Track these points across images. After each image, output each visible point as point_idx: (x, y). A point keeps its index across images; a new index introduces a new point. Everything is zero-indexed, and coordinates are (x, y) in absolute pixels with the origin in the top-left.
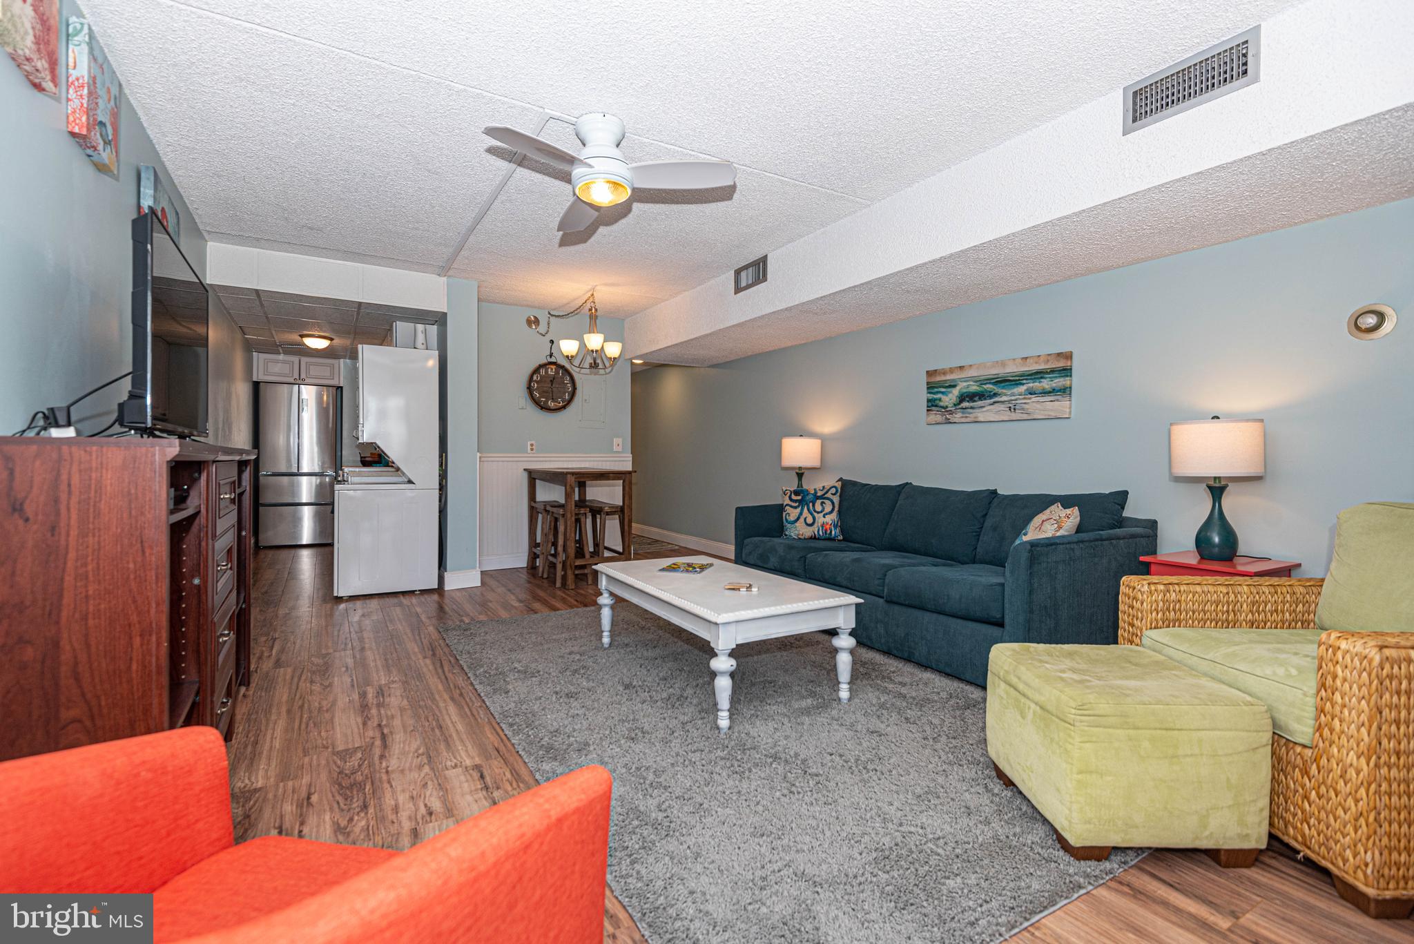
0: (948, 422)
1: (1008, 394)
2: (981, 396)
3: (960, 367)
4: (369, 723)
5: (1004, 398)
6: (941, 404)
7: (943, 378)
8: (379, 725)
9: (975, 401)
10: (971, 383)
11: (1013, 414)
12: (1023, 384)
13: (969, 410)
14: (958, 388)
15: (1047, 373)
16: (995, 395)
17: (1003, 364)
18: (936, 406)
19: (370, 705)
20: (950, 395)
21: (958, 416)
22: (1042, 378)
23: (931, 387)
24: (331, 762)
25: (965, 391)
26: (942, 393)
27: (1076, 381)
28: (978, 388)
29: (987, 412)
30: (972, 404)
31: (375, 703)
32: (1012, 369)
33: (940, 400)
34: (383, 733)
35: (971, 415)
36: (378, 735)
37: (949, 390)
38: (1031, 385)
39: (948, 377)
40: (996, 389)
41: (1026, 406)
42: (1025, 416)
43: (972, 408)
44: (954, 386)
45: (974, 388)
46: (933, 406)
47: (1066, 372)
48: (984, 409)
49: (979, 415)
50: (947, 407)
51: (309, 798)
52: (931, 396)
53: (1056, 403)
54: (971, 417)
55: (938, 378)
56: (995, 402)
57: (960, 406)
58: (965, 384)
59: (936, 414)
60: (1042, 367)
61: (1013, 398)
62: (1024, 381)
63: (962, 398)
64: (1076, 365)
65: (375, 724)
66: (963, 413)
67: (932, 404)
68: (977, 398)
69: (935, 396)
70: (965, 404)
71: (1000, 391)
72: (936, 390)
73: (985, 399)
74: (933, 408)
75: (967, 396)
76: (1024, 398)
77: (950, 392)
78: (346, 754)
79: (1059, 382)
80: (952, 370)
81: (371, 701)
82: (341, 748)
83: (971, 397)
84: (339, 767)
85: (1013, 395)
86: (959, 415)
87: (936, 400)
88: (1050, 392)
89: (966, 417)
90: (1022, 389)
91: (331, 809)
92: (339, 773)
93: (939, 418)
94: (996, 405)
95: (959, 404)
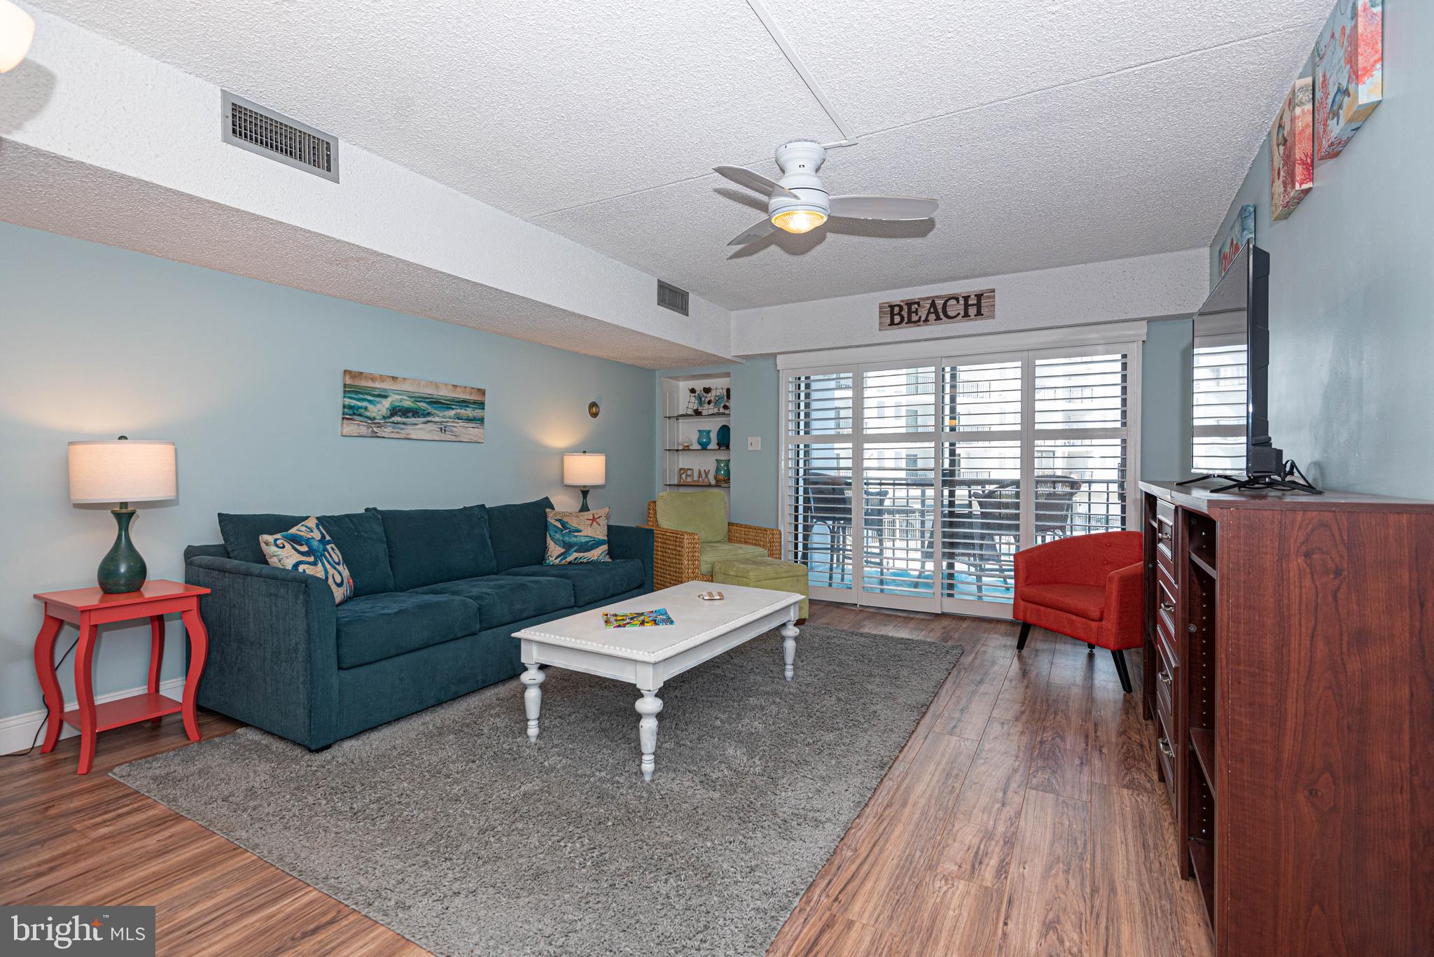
0: (375, 436)
1: (440, 416)
2: (415, 413)
3: (393, 377)
4: (1012, 813)
5: (437, 419)
6: (368, 414)
7: (370, 384)
8: (1004, 805)
9: (407, 417)
10: (405, 398)
11: (443, 435)
12: (453, 409)
13: (400, 425)
14: (389, 400)
15: (472, 404)
16: (429, 414)
17: (437, 386)
18: (360, 415)
19: (1002, 843)
20: (379, 406)
21: (386, 431)
22: (467, 406)
23: (349, 390)
24: (1061, 785)
25: (398, 404)
26: (370, 401)
27: (488, 413)
28: (412, 404)
29: (419, 430)
30: (404, 420)
31: (993, 843)
32: (445, 393)
33: (366, 409)
34: (1005, 793)
35: (403, 432)
36: (1010, 794)
37: (378, 399)
38: (459, 411)
39: (377, 385)
40: (430, 409)
41: (455, 429)
42: (453, 438)
43: (404, 424)
44: (385, 397)
45: (408, 403)
46: (354, 414)
47: (481, 405)
48: (417, 427)
49: (412, 432)
50: (374, 419)
51: (1082, 763)
52: (348, 401)
53: (477, 430)
54: (403, 434)
55: (364, 383)
56: (428, 422)
57: (391, 420)
58: (399, 397)
59: (359, 425)
60: (467, 397)
61: (444, 420)
62: (454, 407)
63: (394, 411)
64: (488, 400)
65: (1007, 808)
66: (393, 428)
67: (351, 413)
68: (410, 414)
69: (359, 404)
70: (397, 419)
71: (433, 411)
72: (361, 396)
73: (419, 417)
74: (355, 417)
75: (400, 410)
76: (453, 422)
77: (378, 402)
78: (1046, 788)
79: (478, 413)
80: (382, 378)
81: (997, 850)
82: (1050, 796)
83: (405, 412)
84: (1055, 777)
85: (444, 417)
86: (389, 429)
87: (361, 408)
88: (472, 420)
89: (398, 433)
90: (452, 413)
91: (1065, 750)
92: (1056, 772)
93: (363, 430)
94: (429, 424)
95: (389, 417)
